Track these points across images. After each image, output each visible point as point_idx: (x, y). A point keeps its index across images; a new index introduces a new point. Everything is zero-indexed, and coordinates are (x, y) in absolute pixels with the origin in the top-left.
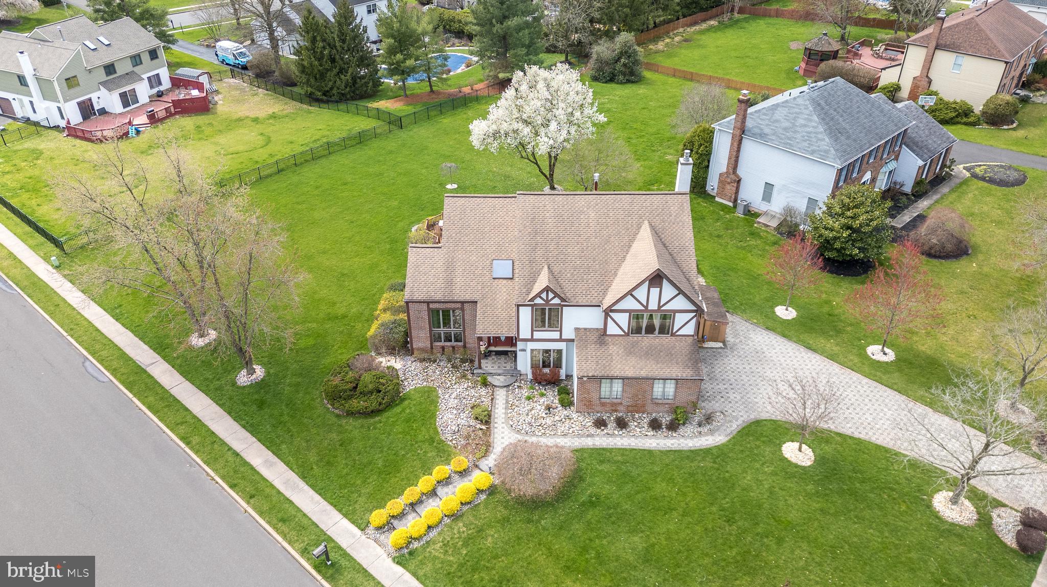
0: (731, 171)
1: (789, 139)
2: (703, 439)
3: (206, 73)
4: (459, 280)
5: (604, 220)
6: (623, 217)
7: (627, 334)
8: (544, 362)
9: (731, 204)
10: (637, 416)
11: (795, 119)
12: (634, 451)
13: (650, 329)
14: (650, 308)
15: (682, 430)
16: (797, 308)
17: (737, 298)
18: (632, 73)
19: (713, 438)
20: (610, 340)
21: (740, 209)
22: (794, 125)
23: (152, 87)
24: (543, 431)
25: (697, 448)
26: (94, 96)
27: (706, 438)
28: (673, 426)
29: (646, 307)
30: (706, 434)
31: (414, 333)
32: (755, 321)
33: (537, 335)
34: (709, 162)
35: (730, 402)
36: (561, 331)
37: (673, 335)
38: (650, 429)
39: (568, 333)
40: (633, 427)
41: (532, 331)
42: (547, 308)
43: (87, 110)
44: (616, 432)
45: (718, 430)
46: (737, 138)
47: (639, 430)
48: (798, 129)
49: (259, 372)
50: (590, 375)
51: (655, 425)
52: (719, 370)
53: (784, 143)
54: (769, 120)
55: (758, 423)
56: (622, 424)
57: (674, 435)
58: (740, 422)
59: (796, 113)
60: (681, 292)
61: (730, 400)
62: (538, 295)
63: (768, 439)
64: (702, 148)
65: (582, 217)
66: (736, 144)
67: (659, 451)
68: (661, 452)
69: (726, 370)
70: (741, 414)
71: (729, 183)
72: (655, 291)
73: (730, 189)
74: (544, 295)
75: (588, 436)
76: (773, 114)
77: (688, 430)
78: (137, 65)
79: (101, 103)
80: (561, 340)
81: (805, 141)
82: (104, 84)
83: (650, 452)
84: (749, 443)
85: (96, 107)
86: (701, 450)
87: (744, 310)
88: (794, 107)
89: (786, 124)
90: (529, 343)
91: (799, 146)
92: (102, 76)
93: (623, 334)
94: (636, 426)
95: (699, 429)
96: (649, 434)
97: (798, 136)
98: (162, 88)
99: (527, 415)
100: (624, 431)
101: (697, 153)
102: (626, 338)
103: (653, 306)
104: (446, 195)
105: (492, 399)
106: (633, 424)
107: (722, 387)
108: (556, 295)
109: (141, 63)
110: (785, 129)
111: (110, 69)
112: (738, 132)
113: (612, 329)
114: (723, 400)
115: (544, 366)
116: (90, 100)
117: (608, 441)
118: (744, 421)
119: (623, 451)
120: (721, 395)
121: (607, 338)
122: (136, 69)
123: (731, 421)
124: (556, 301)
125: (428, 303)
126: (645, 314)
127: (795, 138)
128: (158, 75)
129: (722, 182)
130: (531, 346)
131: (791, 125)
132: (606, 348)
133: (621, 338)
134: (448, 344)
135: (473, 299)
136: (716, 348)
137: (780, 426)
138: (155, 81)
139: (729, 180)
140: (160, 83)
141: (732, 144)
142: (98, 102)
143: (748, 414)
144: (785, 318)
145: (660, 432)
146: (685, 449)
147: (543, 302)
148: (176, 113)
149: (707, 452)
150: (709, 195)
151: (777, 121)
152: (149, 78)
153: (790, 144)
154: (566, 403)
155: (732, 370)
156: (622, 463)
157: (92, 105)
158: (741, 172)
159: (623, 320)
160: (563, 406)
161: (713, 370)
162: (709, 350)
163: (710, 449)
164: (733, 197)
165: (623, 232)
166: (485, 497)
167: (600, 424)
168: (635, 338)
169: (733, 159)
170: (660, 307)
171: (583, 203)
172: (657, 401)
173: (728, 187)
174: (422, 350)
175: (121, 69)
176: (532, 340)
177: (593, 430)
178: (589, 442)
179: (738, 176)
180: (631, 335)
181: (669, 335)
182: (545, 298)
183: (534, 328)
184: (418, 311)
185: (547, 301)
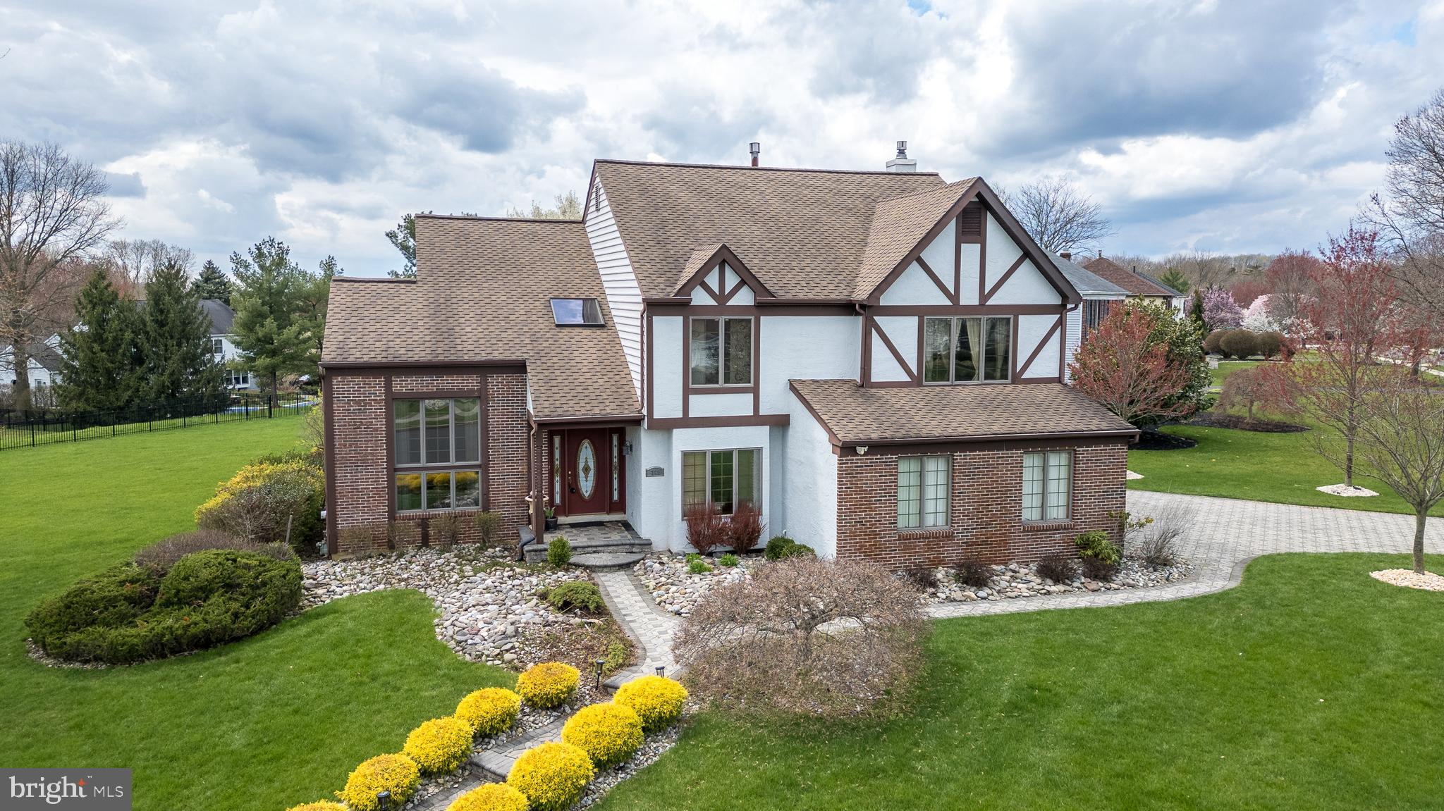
7: (916, 382)
8: (715, 497)
13: (966, 366)
14: (963, 301)
20: (882, 392)
29: (955, 297)
33: (703, 405)
36: (756, 390)
37: (1017, 379)
39: (774, 399)
41: (687, 392)
42: (722, 320)
60: (1027, 254)
62: (698, 279)
72: (971, 251)
74: (712, 280)
80: (756, 420)
90: (677, 434)
93: (909, 379)
102: (913, 391)
103: (969, 297)
108: (745, 280)
113: (885, 369)
121: (870, 391)
124: (743, 297)
125: (388, 371)
126: (953, 321)
130: (685, 440)
132: (880, 402)
133: (902, 391)
135: (515, 355)
147: (711, 302)
159: (904, 332)
168: (935, 390)
170: (984, 297)
174: (364, 536)
176: (686, 422)
180: (925, 383)
181: (1009, 381)
182: (716, 290)
183: (691, 386)
184: (358, 403)
185: (722, 298)
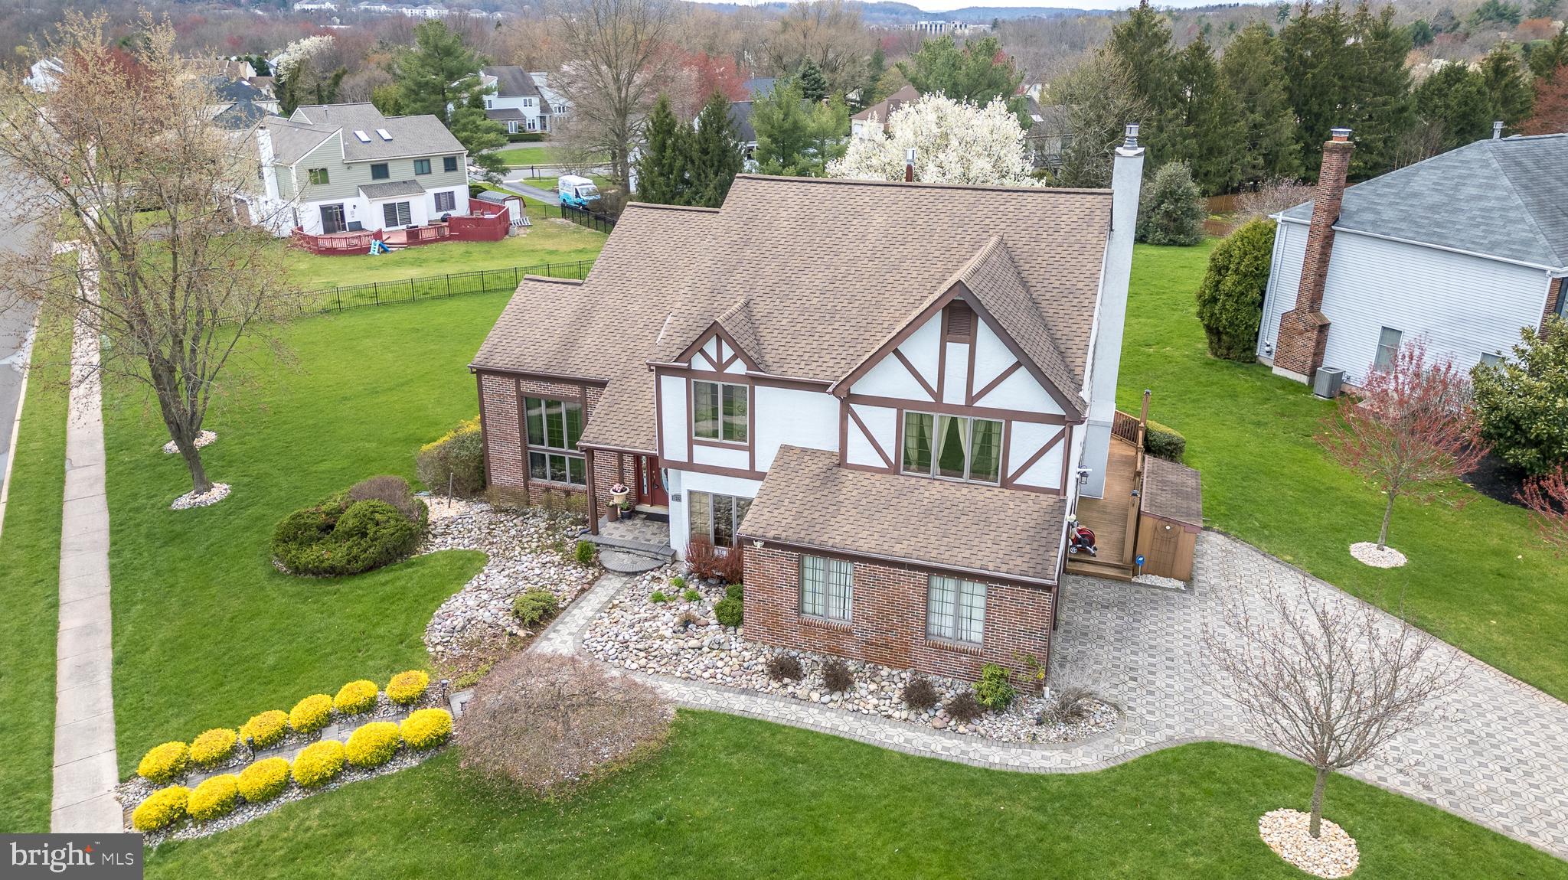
0: (1306, 305)
1: (1438, 225)
2: (1037, 754)
3: (519, 198)
4: (590, 342)
5: (901, 231)
6: (945, 226)
7: (893, 469)
8: (717, 531)
9: (1304, 379)
10: (885, 672)
11: (1456, 188)
12: (835, 743)
13: (952, 462)
14: (947, 400)
15: (987, 723)
16: (1409, 550)
17: (1258, 515)
18: (1181, 230)
19: (1066, 756)
20: (851, 476)
21: (1322, 386)
22: (1452, 198)
23: (439, 208)
24: (643, 662)
25: (1010, 770)
26: (348, 203)
27: (1047, 753)
28: (964, 710)
29: (938, 395)
30: (1050, 744)
31: (493, 448)
32: (1288, 558)
33: (704, 455)
34: (1263, 294)
35: (1152, 693)
36: (751, 449)
37: (1007, 483)
38: (904, 705)
39: (767, 457)
40: (864, 692)
41: (691, 443)
42: (720, 384)
43: (333, 218)
44: (815, 696)
45: (1087, 742)
46: (1321, 232)
47: (875, 701)
48: (1463, 205)
49: (219, 491)
50: (771, 534)
51: (920, 697)
52: (1152, 627)
53: (1427, 234)
54: (1396, 194)
55: (1210, 748)
56: (837, 681)
57: (961, 729)
58: (1160, 737)
59: (1459, 177)
60: (1024, 360)
61: (1152, 688)
62: (698, 346)
63: (1225, 788)
64: (1246, 262)
65: (855, 222)
66: (1317, 246)
67: (901, 754)
68: (905, 757)
69: (1170, 630)
70: (1169, 721)
71: (1301, 333)
72: (958, 352)
73: (1304, 345)
74: (710, 349)
75: (744, 691)
76: (1408, 183)
77: (1007, 725)
78: (423, 173)
79: (356, 214)
80: (752, 474)
81: (1477, 226)
82: (367, 189)
83: (876, 753)
84: (1166, 786)
85: (348, 219)
86: (1017, 775)
87: (1267, 537)
88: (1455, 167)
89: (1437, 198)
90: (685, 475)
91: (1463, 236)
92: (365, 175)
93: (885, 466)
94: (871, 692)
95: (1035, 730)
96: (897, 714)
97: (1462, 218)
98: (453, 214)
99: (632, 626)
100: (836, 696)
101: (1236, 271)
102: (890, 478)
103: (954, 394)
104: (629, 203)
105: (583, 590)
106: (862, 688)
107: (1143, 659)
108: (739, 353)
109: (430, 172)
110: (1432, 208)
111: (380, 170)
112: (1323, 218)
113: (860, 452)
114: (1132, 684)
115: (719, 541)
116: (341, 206)
117: (785, 711)
118: (1170, 739)
119: (806, 737)
120: (1134, 674)
121: (846, 472)
122: (420, 179)
123: (1133, 732)
124: (739, 368)
125: (518, 376)
126: (936, 416)
127: (1454, 223)
128: (451, 193)
129: (1287, 332)
130: (690, 482)
131: (1445, 199)
132: (833, 489)
133: (878, 476)
134: (559, 484)
135: (601, 376)
136: (1164, 589)
137: (1273, 767)
138: (445, 201)
139: (1301, 326)
140: (453, 207)
141: (1310, 245)
142: (352, 213)
143: (1189, 725)
144: (1371, 564)
145: (925, 716)
146: (976, 764)
147: (710, 368)
148: (451, 238)
149: (1034, 781)
150: (1262, 365)
151: (1414, 195)
152: (437, 196)
153: (1441, 236)
154: (731, 618)
155: (1187, 633)
156: (788, 759)
157: (342, 213)
158: (1330, 309)
159: (883, 423)
160: (720, 623)
161: (1136, 625)
162: (1143, 590)
163: (1042, 777)
164: (1309, 363)
165: (937, 254)
166: (415, 763)
167: (785, 670)
168: (912, 479)
169: (1311, 279)
170: (971, 398)
171: (867, 199)
172: (939, 641)
173: (1299, 341)
174: (507, 492)
175: (396, 173)
176: (690, 466)
177: (760, 682)
178: (738, 704)
179: (1322, 317)
180: (902, 472)
181: (998, 484)
182: (715, 359)
183: (695, 438)
184: (499, 396)
185: (720, 366)
